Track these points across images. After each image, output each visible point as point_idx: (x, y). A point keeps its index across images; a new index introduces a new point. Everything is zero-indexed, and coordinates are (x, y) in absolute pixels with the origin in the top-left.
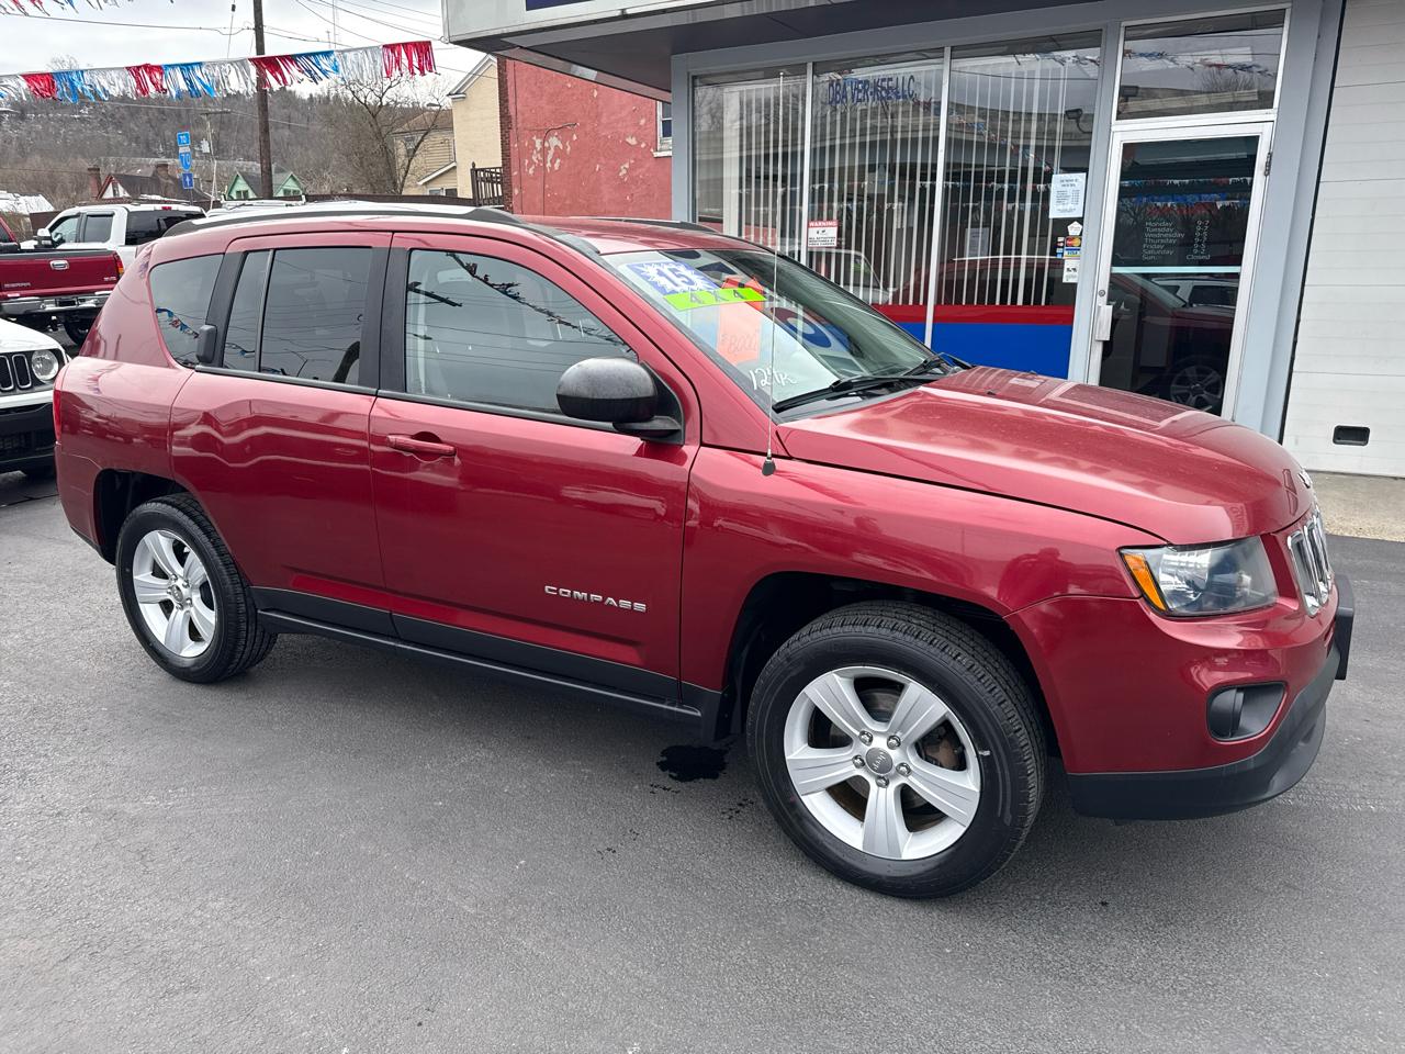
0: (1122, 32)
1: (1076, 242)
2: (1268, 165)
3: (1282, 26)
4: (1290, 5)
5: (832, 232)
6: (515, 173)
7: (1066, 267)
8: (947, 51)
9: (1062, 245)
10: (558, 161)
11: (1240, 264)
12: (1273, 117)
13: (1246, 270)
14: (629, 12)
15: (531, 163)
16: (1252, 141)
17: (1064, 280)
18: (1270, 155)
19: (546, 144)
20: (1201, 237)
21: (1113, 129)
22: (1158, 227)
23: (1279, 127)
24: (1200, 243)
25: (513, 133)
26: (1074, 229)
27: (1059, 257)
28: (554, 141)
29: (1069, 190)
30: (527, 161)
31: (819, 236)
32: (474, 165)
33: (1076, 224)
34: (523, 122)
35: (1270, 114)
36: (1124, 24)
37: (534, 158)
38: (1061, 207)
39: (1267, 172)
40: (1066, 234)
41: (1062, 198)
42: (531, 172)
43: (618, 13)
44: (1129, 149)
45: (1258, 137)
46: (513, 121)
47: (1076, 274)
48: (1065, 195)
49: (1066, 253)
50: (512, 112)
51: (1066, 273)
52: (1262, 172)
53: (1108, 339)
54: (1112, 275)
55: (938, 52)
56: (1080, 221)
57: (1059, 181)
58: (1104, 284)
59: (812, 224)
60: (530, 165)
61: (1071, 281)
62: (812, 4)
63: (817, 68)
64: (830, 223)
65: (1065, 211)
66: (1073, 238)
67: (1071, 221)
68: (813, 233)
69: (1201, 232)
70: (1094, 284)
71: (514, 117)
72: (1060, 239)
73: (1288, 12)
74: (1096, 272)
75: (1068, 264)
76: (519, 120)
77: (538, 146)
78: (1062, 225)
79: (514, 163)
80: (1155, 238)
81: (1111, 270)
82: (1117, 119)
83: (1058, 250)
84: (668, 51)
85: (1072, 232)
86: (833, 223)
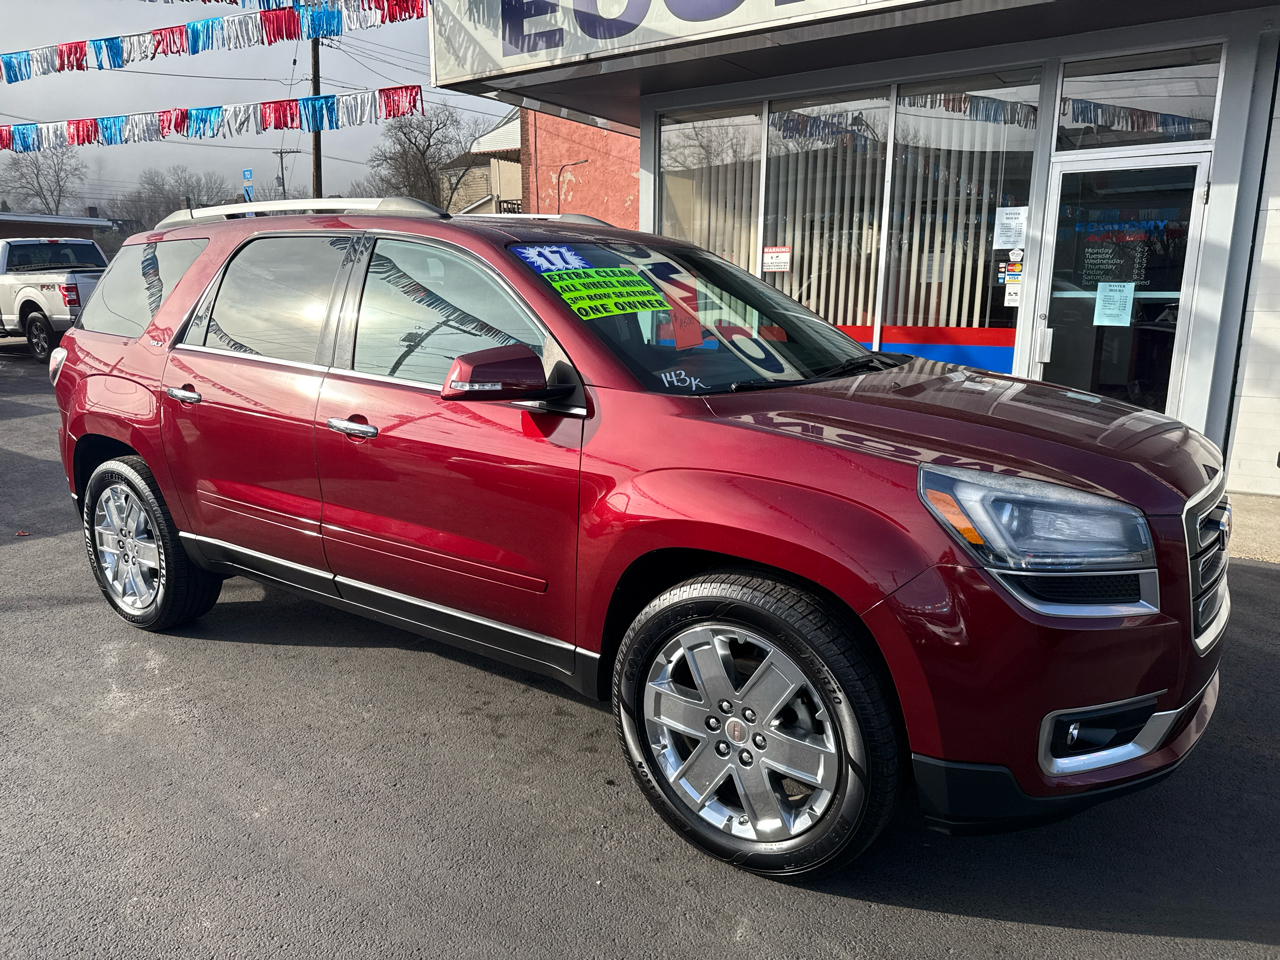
0: (1061, 68)
1: (1018, 268)
2: (1207, 195)
3: (1219, 62)
4: (1226, 39)
5: (785, 257)
7: (1007, 291)
8: (895, 89)
9: (1003, 270)
10: (571, 193)
11: (1179, 290)
12: (1211, 147)
13: (1185, 295)
14: (592, 56)
16: (1192, 171)
17: (1006, 304)
18: (1209, 186)
19: (561, 179)
20: (1140, 263)
21: (1053, 160)
22: (1097, 253)
23: (1218, 157)
24: (1139, 269)
25: (532, 169)
26: (1015, 256)
27: (1001, 280)
28: (568, 176)
29: (1014, 223)
30: (543, 194)
31: (773, 261)
33: (1017, 253)
34: (541, 159)
35: (1208, 145)
36: (1063, 60)
37: (550, 191)
39: (1206, 203)
40: (1007, 260)
41: (1006, 228)
42: (547, 203)
43: (583, 58)
44: (1066, 177)
45: (1196, 167)
46: (533, 158)
47: (1018, 298)
48: (1009, 227)
49: (1007, 278)
51: (1007, 297)
52: (1200, 202)
53: (1048, 361)
54: (1053, 301)
55: (886, 91)
57: (1003, 214)
58: (1044, 308)
59: (766, 250)
60: (546, 197)
61: (1012, 305)
63: (773, 106)
64: (783, 249)
65: (1005, 243)
66: (1014, 264)
68: (768, 258)
69: (1140, 258)
70: (1035, 308)
72: (1002, 265)
73: (1224, 47)
74: (1036, 297)
75: (1010, 288)
76: (538, 159)
77: (555, 181)
78: (1003, 256)
79: (533, 196)
80: (1095, 264)
81: (1052, 294)
82: (1057, 150)
83: (1000, 275)
84: (637, 92)
85: (1013, 258)
86: (787, 249)
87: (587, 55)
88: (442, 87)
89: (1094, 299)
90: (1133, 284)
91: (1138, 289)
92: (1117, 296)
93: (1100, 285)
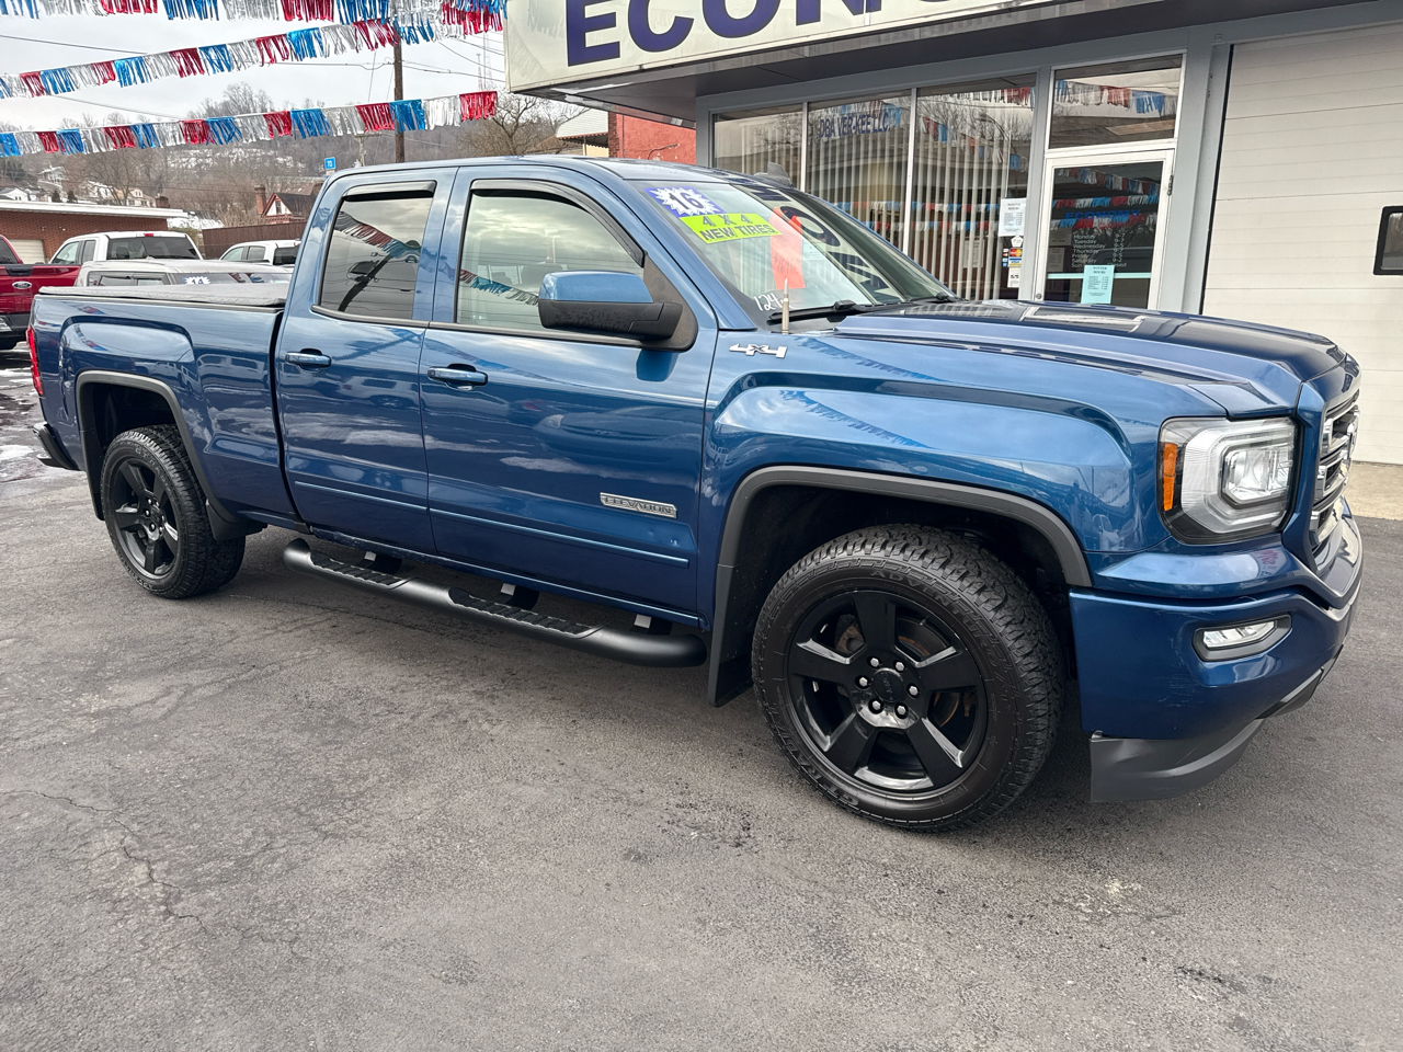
0: (1053, 73)
1: (1018, 253)
2: (1171, 186)
3: (1180, 66)
4: (1185, 51)
7: (1010, 274)
8: (914, 92)
9: (1007, 255)
11: (1149, 271)
12: (1174, 145)
13: (1155, 275)
14: (645, 67)
16: (1160, 164)
17: (1009, 286)
18: (1172, 177)
20: (1118, 248)
21: (1046, 156)
22: (1084, 239)
23: (1179, 153)
24: (1118, 253)
26: (1016, 242)
27: (1005, 265)
29: (1014, 213)
33: (1018, 240)
34: (629, 144)
35: (1172, 143)
36: (1054, 68)
38: (1007, 227)
39: (1170, 193)
40: (1010, 247)
41: (1009, 218)
43: (637, 68)
44: (1057, 171)
45: (1162, 162)
46: (621, 144)
47: (1018, 280)
48: (1012, 217)
49: (1010, 262)
51: (1010, 279)
52: (1167, 192)
54: (1049, 283)
55: (906, 93)
57: (1006, 205)
58: (1040, 288)
61: (1014, 286)
63: (811, 106)
65: (1009, 230)
66: (1015, 250)
67: (1014, 235)
69: (1119, 243)
70: (1033, 288)
71: (621, 139)
72: (1006, 250)
73: (1184, 56)
74: (1034, 278)
75: (1012, 272)
76: (626, 143)
78: (1007, 241)
80: (1082, 249)
81: (1046, 276)
82: (1049, 148)
83: (1004, 260)
84: (691, 95)
85: (1015, 244)
87: (641, 66)
88: (515, 93)
89: (1082, 280)
90: (1112, 267)
91: (1116, 271)
92: (1100, 277)
93: (1086, 267)
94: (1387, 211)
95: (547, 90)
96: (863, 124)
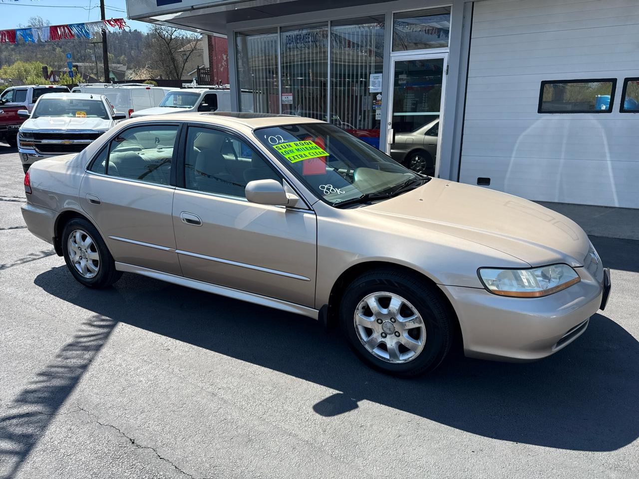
0: (393, 14)
1: (380, 103)
2: (447, 70)
4: (452, 5)
5: (291, 98)
6: (215, 70)
7: (376, 113)
8: (329, 23)
9: (375, 104)
11: (439, 111)
12: (448, 51)
13: (441, 113)
15: (222, 66)
16: (442, 60)
17: (376, 119)
18: (448, 66)
20: (425, 100)
21: (391, 55)
23: (451, 53)
24: (425, 103)
25: (214, 53)
26: (379, 97)
27: (374, 108)
29: (377, 81)
30: (220, 65)
31: (286, 99)
32: (198, 67)
33: (379, 95)
34: (218, 48)
35: (448, 48)
36: (393, 12)
37: (223, 64)
38: (374, 88)
39: (447, 74)
40: (376, 99)
42: (222, 70)
44: (397, 63)
45: (443, 59)
46: (214, 48)
47: (380, 116)
48: (375, 83)
49: (376, 107)
50: (213, 43)
51: (377, 116)
52: (445, 73)
53: (392, 143)
54: (394, 117)
55: (325, 23)
56: (381, 93)
57: (372, 77)
58: (390, 120)
59: (283, 94)
60: (221, 67)
61: (379, 119)
62: (278, 2)
63: (283, 29)
65: (375, 90)
66: (379, 101)
67: (377, 94)
68: (284, 98)
69: (425, 98)
70: (387, 120)
71: (214, 45)
72: (374, 101)
73: (452, 8)
74: (387, 115)
75: (378, 112)
76: (217, 47)
77: (225, 59)
78: (375, 94)
79: (215, 66)
81: (393, 114)
82: (393, 51)
83: (374, 106)
84: (224, 22)
86: (291, 94)
87: (192, 6)
94: (544, 83)
95: (148, 19)
96: (306, 38)
